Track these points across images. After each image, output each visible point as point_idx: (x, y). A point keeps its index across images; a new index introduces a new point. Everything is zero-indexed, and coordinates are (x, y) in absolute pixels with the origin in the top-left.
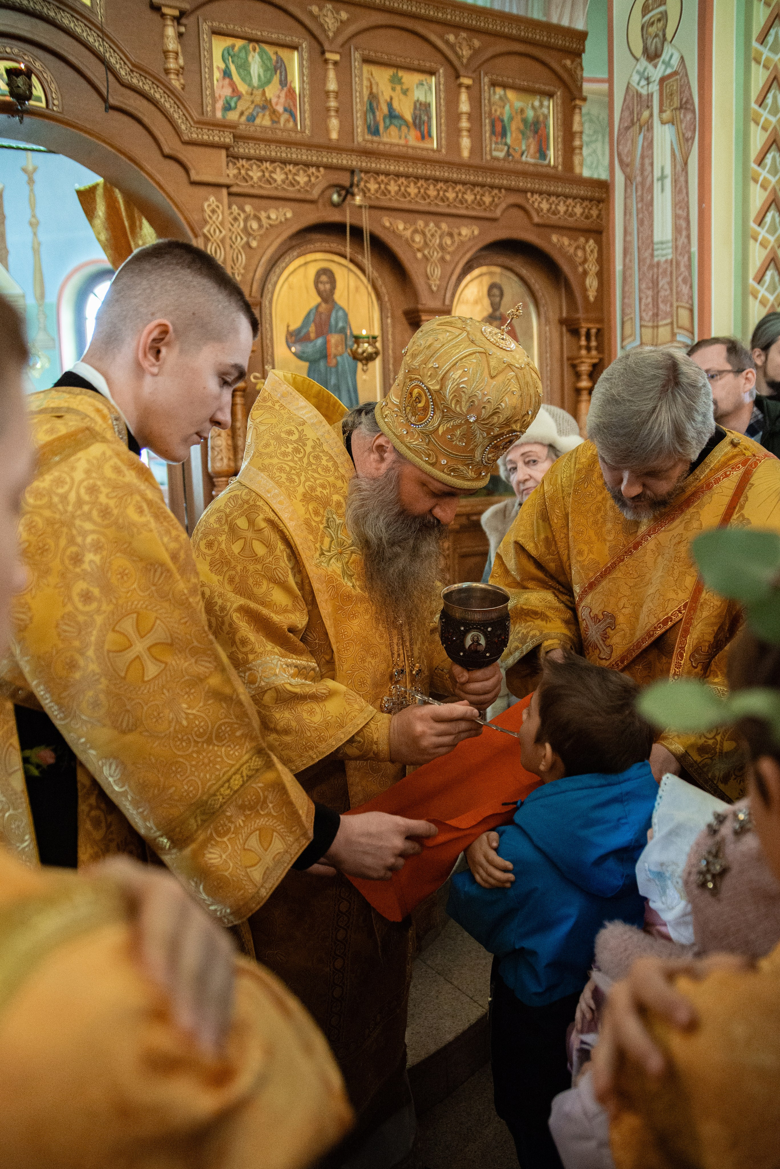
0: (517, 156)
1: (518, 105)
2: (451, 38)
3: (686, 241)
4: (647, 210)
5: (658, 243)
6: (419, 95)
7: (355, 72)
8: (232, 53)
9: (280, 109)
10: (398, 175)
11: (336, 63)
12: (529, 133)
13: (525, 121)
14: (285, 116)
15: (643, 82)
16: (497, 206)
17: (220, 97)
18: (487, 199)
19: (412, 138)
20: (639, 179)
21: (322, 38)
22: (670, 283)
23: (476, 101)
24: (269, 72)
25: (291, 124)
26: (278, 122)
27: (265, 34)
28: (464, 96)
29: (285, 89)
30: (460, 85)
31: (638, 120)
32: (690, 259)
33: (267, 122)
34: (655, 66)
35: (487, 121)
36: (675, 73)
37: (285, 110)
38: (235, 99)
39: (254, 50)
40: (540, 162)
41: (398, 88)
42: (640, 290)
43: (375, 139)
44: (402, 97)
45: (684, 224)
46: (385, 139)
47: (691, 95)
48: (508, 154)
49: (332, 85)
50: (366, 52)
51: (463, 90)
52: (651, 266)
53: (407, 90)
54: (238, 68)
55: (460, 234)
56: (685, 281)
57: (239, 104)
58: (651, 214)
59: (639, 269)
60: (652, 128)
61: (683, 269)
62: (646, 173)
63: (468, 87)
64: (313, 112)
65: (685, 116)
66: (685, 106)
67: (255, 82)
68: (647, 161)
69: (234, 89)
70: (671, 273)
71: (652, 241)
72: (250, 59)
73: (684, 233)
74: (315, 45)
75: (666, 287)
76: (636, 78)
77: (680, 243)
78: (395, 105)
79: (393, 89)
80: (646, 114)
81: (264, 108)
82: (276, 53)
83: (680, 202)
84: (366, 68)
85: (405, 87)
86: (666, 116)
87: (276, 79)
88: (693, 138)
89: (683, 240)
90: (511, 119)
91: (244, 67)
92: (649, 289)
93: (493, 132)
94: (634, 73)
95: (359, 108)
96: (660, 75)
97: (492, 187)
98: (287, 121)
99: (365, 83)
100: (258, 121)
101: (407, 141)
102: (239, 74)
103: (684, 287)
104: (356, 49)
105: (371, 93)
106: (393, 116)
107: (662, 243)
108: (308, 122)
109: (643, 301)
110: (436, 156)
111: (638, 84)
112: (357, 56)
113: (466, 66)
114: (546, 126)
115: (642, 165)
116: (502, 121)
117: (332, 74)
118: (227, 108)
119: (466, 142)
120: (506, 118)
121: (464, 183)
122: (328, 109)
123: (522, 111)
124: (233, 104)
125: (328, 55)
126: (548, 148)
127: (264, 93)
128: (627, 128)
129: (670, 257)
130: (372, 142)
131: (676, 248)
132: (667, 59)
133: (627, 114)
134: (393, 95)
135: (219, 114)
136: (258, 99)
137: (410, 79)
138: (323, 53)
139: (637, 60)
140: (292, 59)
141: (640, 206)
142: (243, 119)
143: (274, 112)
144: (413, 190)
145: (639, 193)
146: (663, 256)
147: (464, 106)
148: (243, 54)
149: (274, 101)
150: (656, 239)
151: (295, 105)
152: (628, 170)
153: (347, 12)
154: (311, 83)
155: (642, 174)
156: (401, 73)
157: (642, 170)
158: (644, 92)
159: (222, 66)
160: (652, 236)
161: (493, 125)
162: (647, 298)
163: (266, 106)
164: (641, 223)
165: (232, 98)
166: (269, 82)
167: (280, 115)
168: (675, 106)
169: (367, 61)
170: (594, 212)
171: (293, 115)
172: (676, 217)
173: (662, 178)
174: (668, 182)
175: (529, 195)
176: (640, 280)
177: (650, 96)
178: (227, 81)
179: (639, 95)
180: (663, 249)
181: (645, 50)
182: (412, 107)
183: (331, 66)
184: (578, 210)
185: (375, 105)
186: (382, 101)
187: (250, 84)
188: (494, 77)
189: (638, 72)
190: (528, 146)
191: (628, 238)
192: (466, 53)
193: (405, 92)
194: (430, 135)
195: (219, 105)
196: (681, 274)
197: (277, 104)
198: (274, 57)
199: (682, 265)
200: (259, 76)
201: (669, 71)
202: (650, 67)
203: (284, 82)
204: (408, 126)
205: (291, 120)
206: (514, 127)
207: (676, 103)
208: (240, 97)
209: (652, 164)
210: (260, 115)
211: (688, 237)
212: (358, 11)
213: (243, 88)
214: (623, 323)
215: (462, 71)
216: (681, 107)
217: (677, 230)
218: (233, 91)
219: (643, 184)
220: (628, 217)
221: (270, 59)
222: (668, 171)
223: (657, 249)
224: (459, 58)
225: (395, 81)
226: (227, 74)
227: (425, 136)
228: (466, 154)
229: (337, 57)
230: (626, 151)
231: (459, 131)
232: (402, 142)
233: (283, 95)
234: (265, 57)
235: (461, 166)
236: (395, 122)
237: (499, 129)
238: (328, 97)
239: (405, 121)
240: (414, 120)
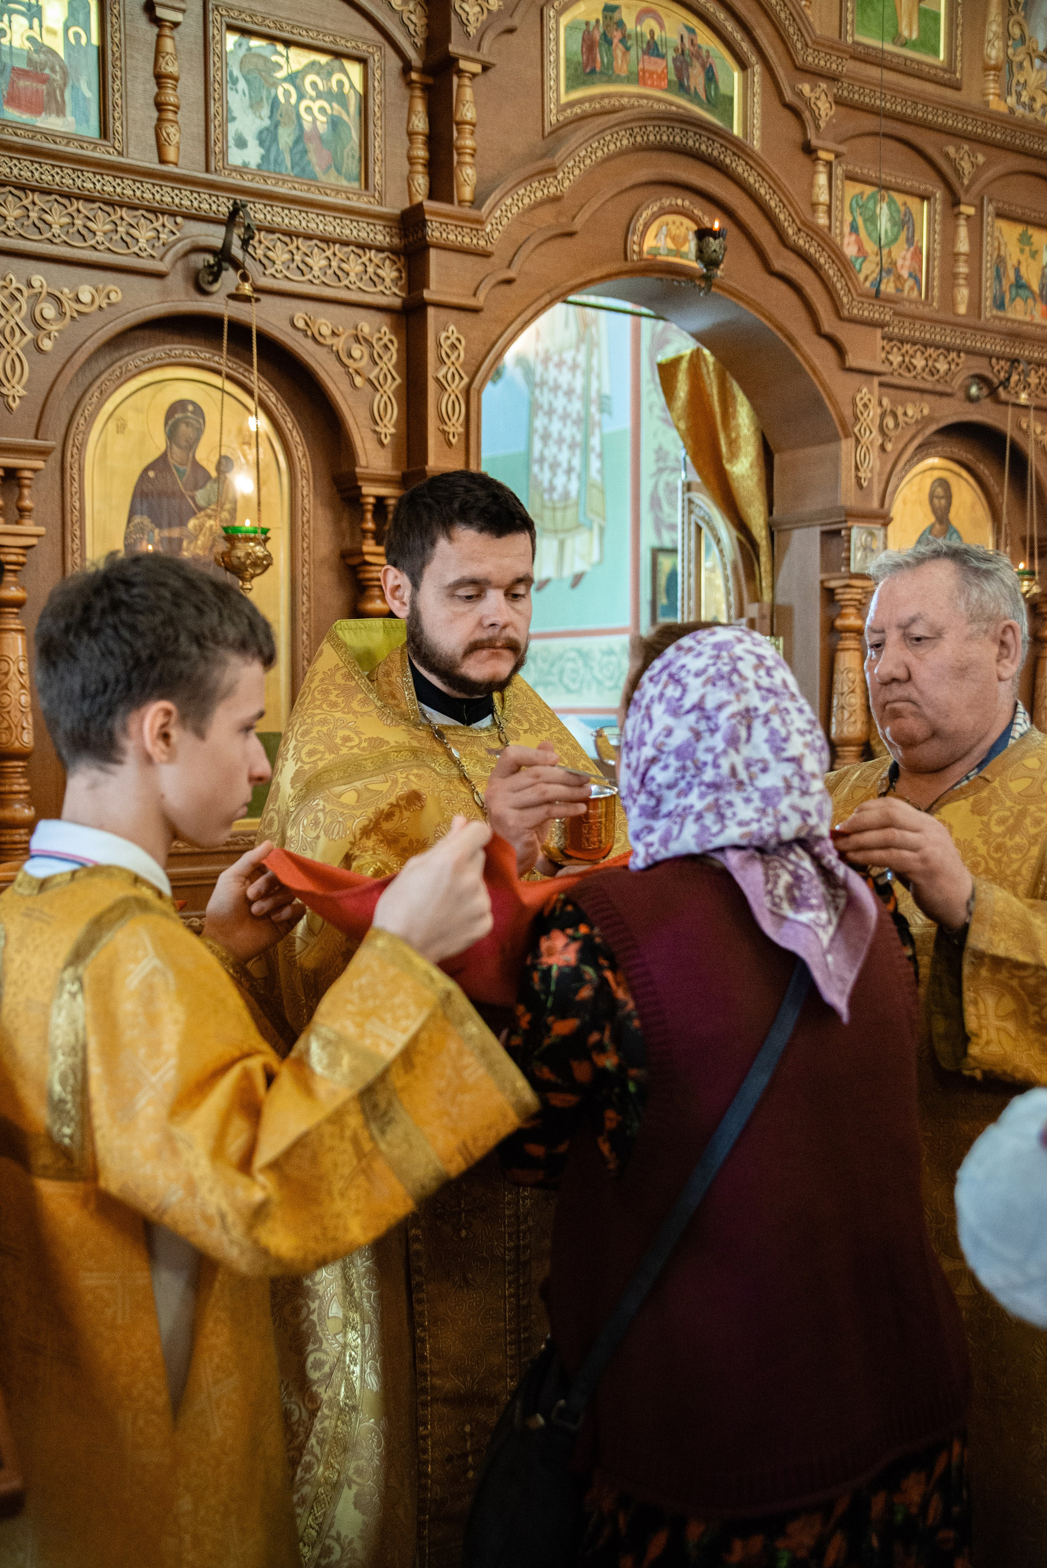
7: (987, 229)
8: (860, 203)
9: (905, 273)
10: (1040, 364)
11: (968, 217)
14: (912, 283)
21: (956, 185)
24: (896, 229)
25: (915, 293)
26: (902, 291)
27: (899, 180)
29: (912, 249)
37: (910, 275)
38: (860, 260)
39: (883, 199)
41: (1027, 249)
43: (1000, 314)
44: (1030, 260)
46: (1011, 315)
49: (963, 245)
50: (1000, 205)
53: (1036, 252)
54: (865, 221)
57: (864, 265)
64: (942, 277)
67: (883, 239)
69: (861, 248)
72: (878, 210)
74: (949, 194)
78: (1023, 271)
79: (1022, 251)
81: (889, 272)
82: (905, 204)
84: (1002, 224)
85: (1034, 248)
87: (903, 236)
91: (872, 219)
95: (988, 273)
98: (912, 289)
99: (996, 243)
101: (1033, 317)
102: (866, 228)
104: (990, 201)
105: (999, 256)
106: (1020, 285)
108: (936, 292)
112: (989, 209)
117: (963, 232)
122: (955, 276)
124: (857, 266)
125: (962, 208)
127: (890, 253)
134: (1022, 258)
136: (884, 261)
138: (957, 204)
140: (922, 211)
142: (868, 285)
143: (899, 277)
148: (871, 205)
149: (900, 262)
151: (922, 271)
153: (984, 154)
154: (941, 243)
156: (1031, 231)
159: (851, 219)
163: (892, 269)
165: (857, 258)
166: (895, 239)
167: (905, 281)
169: (1001, 215)
171: (918, 282)
178: (855, 237)
182: (1040, 273)
183: (962, 222)
185: (1002, 270)
186: (1009, 266)
187: (877, 242)
197: (903, 267)
198: (902, 208)
200: (886, 232)
203: (910, 241)
204: (1035, 299)
205: (916, 289)
208: (865, 257)
210: (886, 280)
212: (995, 152)
218: (859, 250)
221: (898, 211)
225: (1024, 240)
226: (855, 228)
229: (971, 211)
232: (1027, 318)
233: (909, 256)
234: (894, 208)
236: (1022, 292)
238: (956, 261)
239: (1032, 292)
240: (1041, 291)
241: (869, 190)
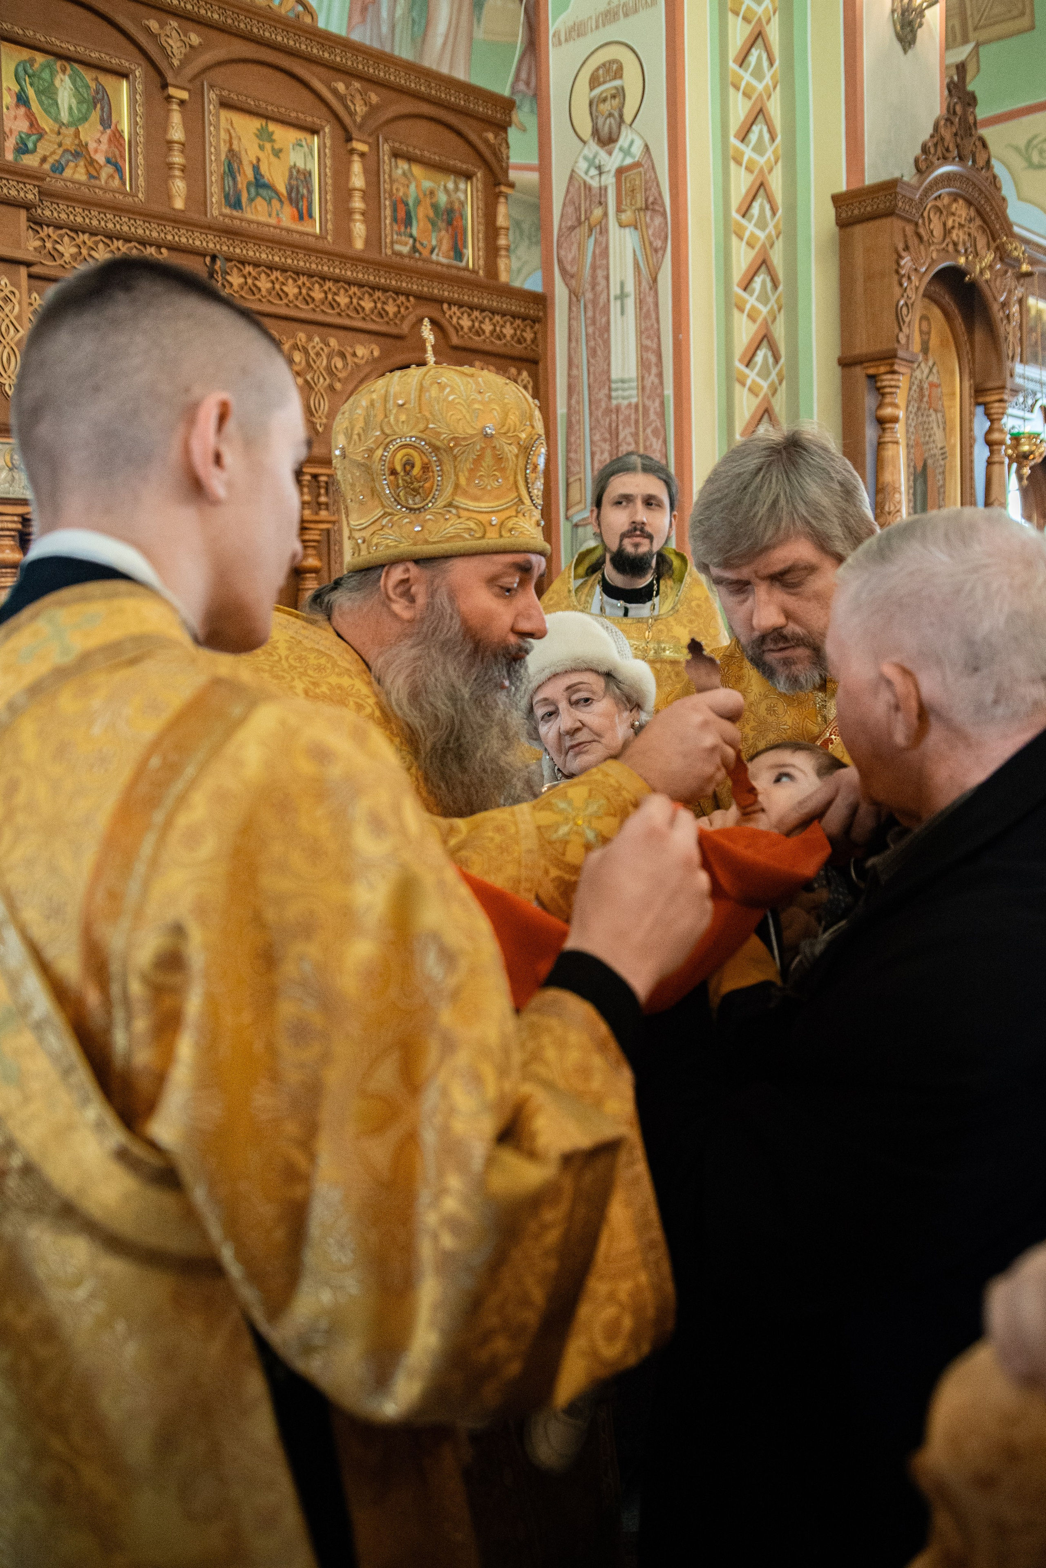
0: (425, 253)
1: (427, 184)
2: (341, 87)
3: (656, 381)
4: (601, 335)
5: (616, 382)
6: (296, 158)
7: (209, 118)
8: (30, 71)
9: (100, 158)
10: (271, 267)
11: (182, 102)
12: (442, 225)
13: (435, 207)
14: (109, 169)
15: (593, 172)
16: (403, 318)
17: (11, 131)
18: (391, 309)
19: (286, 217)
20: (589, 295)
21: (163, 65)
22: (636, 435)
23: (373, 174)
24: (85, 106)
25: (116, 182)
26: (97, 178)
27: (80, 49)
28: (357, 167)
29: (108, 131)
30: (352, 151)
31: (587, 218)
32: (662, 404)
33: (81, 175)
34: (610, 153)
35: (387, 203)
36: (637, 165)
37: (108, 161)
38: (34, 138)
39: (64, 71)
40: (455, 263)
41: (268, 146)
42: (592, 442)
43: (235, 213)
44: (273, 159)
45: (653, 359)
46: (249, 216)
47: (660, 194)
48: (414, 249)
49: (177, 133)
50: (225, 93)
51: (356, 158)
52: (608, 411)
53: (281, 150)
54: (38, 93)
55: (354, 355)
56: (656, 432)
57: (39, 145)
58: (607, 343)
59: (591, 414)
60: (607, 231)
61: (652, 416)
62: (599, 288)
63: (362, 155)
64: (148, 167)
65: (652, 219)
66: (652, 206)
67: (65, 117)
68: (600, 273)
69: (33, 123)
70: (637, 422)
71: (609, 379)
72: (57, 83)
73: (654, 370)
74: (152, 73)
75: (630, 439)
76: (583, 165)
77: (648, 383)
78: (264, 169)
79: (261, 148)
80: (598, 212)
81: (76, 155)
82: (96, 79)
83: (647, 329)
84: (224, 114)
85: (277, 146)
86: (627, 216)
87: (95, 116)
88: (664, 249)
89: (652, 378)
90: (418, 202)
91: (48, 93)
92: (605, 440)
93: (395, 220)
94: (581, 160)
95: (214, 168)
96: (616, 165)
97: (398, 292)
98: (111, 176)
99: (223, 135)
100: (68, 173)
101: (279, 220)
102: (41, 103)
103: (654, 440)
104: (211, 87)
105: (231, 150)
106: (260, 184)
107: (623, 381)
108: (141, 181)
109: (597, 457)
110: (320, 244)
111: (586, 173)
112: (212, 96)
113: (360, 127)
114: (462, 216)
115: (594, 277)
116: (407, 204)
117: (176, 118)
118: (22, 149)
119: (359, 229)
120: (411, 203)
121: (361, 285)
122: (170, 166)
123: (432, 193)
124: (30, 145)
125: (172, 91)
126: (465, 246)
127: (77, 134)
128: (572, 228)
129: (634, 400)
130: (232, 218)
131: (643, 388)
132: (626, 146)
133: (570, 210)
134: (261, 155)
135: (9, 156)
136: (68, 142)
137: (284, 136)
138: (165, 86)
139: (584, 142)
140: (119, 91)
141: (590, 330)
142: (47, 166)
143: (92, 162)
144: (291, 289)
145: (590, 314)
146: (624, 398)
147: (358, 180)
148: (46, 75)
149: (92, 146)
150: (614, 375)
151: (123, 157)
152: (573, 282)
153: (199, 35)
154: (146, 127)
155: (593, 288)
156: (272, 127)
157: (594, 285)
158: (594, 183)
159: (16, 88)
160: (608, 371)
161: (395, 210)
162: (602, 453)
163: (80, 152)
164: (593, 353)
165: (29, 136)
166: (85, 118)
167: (101, 167)
168: (639, 205)
169: (225, 104)
170: (529, 335)
171: (119, 170)
172: (642, 348)
173: (622, 296)
174: (630, 303)
175: (445, 306)
176: (591, 429)
177: (603, 190)
178: (22, 110)
179: (588, 188)
180: (624, 390)
181: (596, 132)
182: (287, 174)
183: (175, 107)
184: (508, 331)
185: (235, 166)
186: (245, 162)
187: (56, 120)
188: (397, 145)
189: (586, 158)
190: (440, 241)
191: (575, 372)
192: (360, 109)
193: (277, 153)
194: (311, 216)
195: (10, 144)
196: (650, 424)
197: (96, 151)
198: (93, 85)
199: (652, 411)
200: (70, 108)
201: (628, 161)
202: (602, 154)
203: (106, 122)
204: (281, 201)
205: (117, 177)
206: (422, 213)
207: (640, 202)
208: (41, 135)
209: (607, 278)
210: (72, 164)
211: (660, 375)
212: (214, 34)
213: (46, 123)
214: (568, 485)
215: (355, 134)
216: (647, 208)
217: (643, 365)
218: (32, 125)
219: (595, 302)
220: (573, 344)
221: (87, 87)
222: (630, 287)
223: (617, 390)
224: (351, 114)
225: (264, 136)
226: (22, 100)
227: (304, 215)
228: (359, 244)
229: (184, 95)
230: (570, 257)
231: (350, 212)
232: (273, 221)
233: (105, 139)
234: (79, 83)
235: (357, 260)
236: (263, 192)
237: (401, 214)
238: (170, 149)
239: (277, 193)
240: (289, 193)
241: (40, 59)
